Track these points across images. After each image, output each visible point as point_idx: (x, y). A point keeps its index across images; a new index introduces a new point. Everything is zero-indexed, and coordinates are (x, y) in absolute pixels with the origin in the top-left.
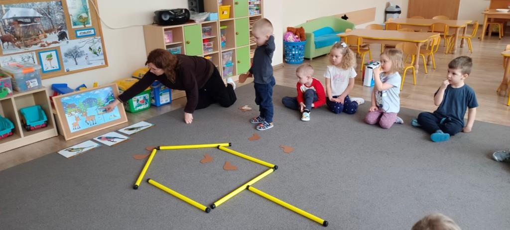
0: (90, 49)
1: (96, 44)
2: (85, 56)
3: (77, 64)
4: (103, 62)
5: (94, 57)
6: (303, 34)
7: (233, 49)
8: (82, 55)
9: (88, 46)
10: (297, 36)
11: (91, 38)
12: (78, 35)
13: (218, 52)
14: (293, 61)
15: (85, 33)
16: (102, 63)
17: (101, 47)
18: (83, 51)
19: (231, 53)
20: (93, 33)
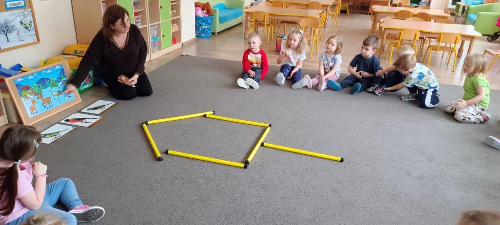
0: (21, 23)
1: (27, 18)
2: (17, 31)
3: (8, 41)
4: (35, 37)
5: (25, 32)
6: (210, 9)
7: (159, 23)
8: (13, 30)
9: (18, 19)
10: (205, 11)
11: (22, 11)
12: (8, 7)
13: (147, 26)
14: (203, 35)
15: (14, 4)
16: (34, 40)
17: (32, 21)
18: (14, 26)
19: (156, 27)
20: (23, 5)
